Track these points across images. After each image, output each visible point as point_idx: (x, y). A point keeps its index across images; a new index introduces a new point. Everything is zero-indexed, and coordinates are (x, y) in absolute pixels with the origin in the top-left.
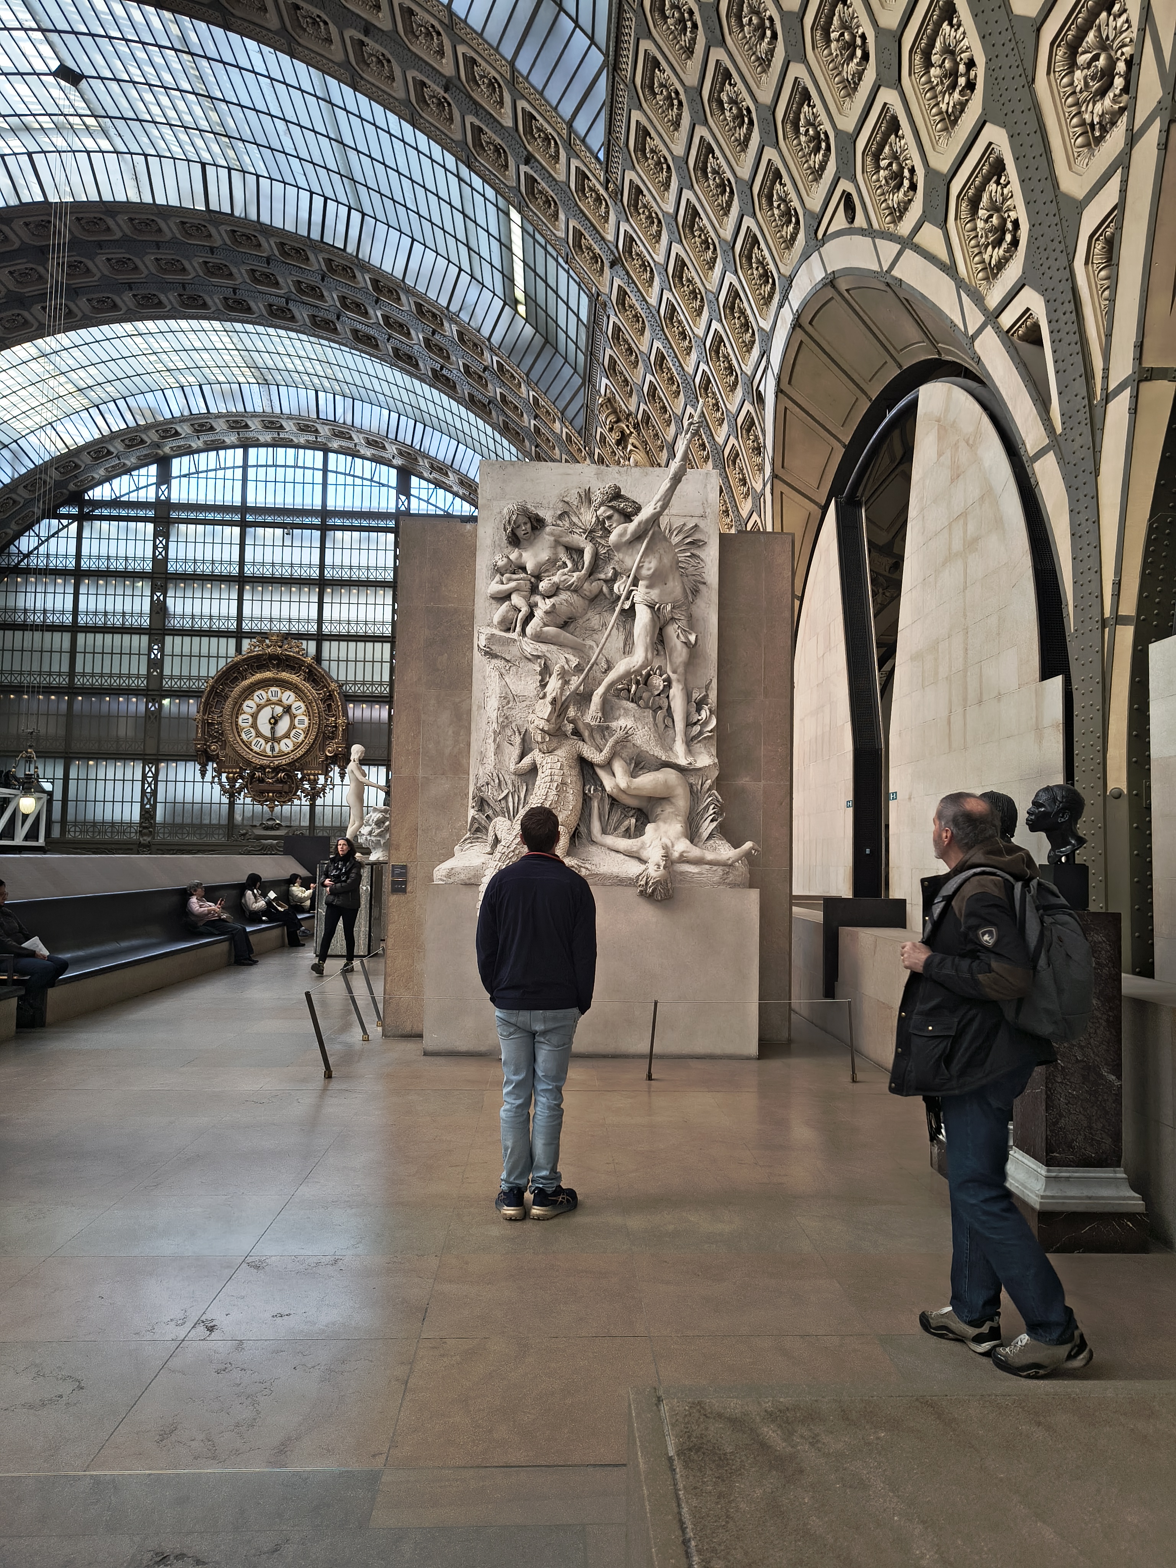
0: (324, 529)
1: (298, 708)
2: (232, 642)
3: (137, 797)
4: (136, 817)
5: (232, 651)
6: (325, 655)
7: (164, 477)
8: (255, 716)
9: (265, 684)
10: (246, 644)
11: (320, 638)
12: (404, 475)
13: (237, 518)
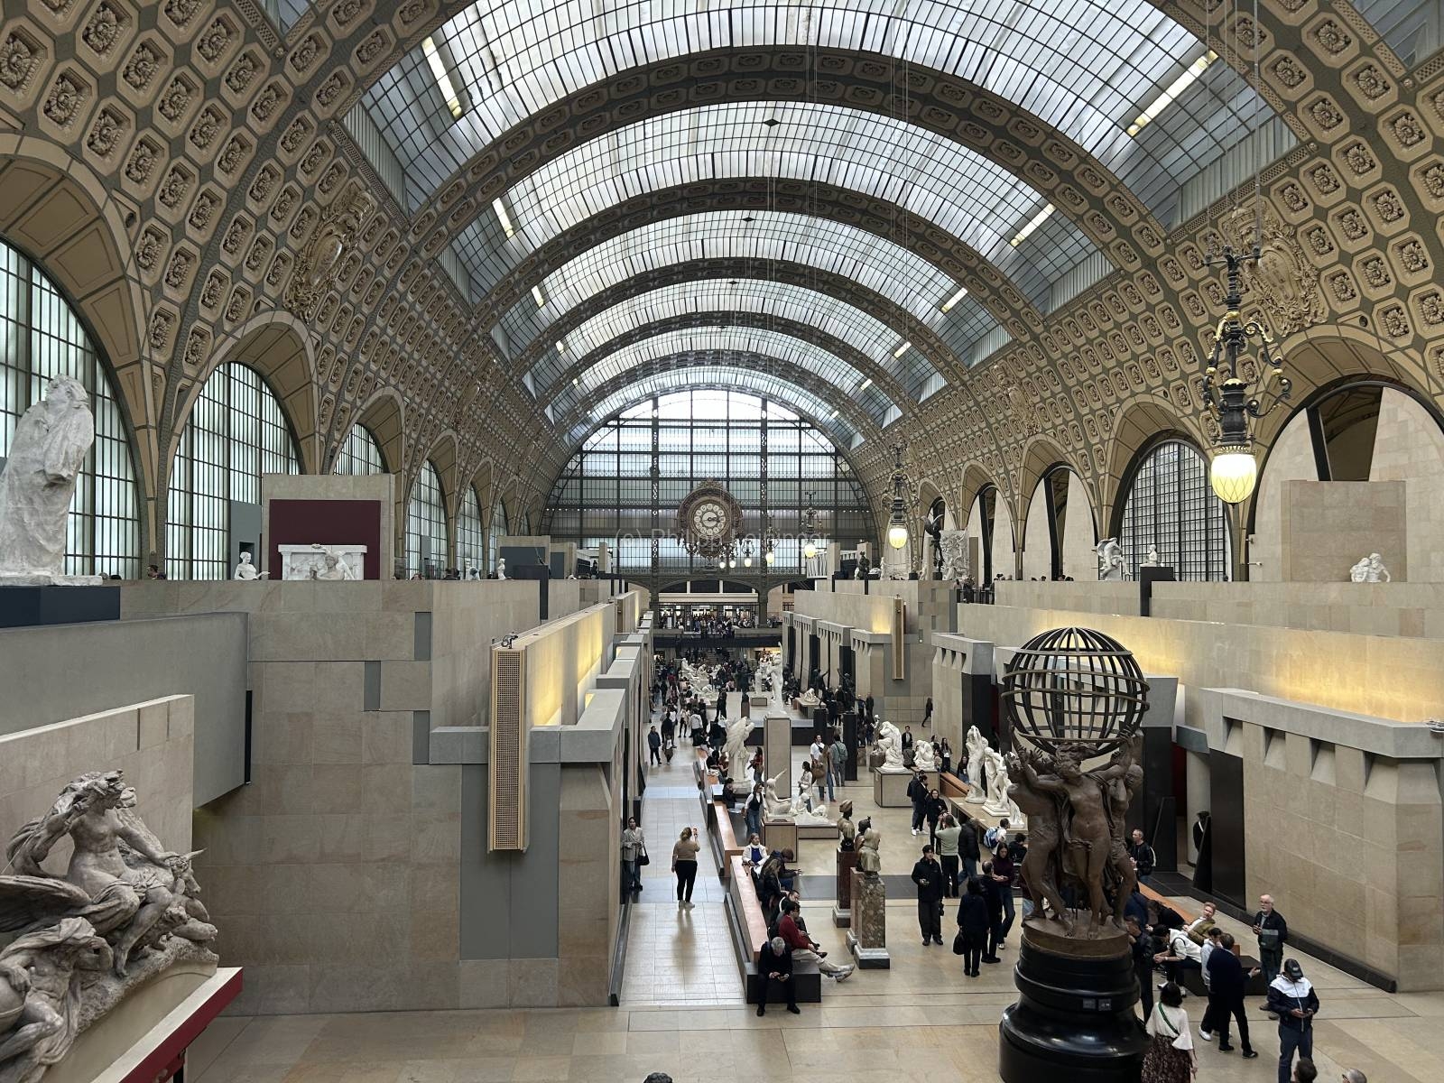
0: (728, 428)
1: (721, 513)
2: (689, 482)
3: (650, 555)
4: (650, 565)
5: (689, 487)
6: (731, 488)
7: (656, 406)
8: (701, 517)
9: (706, 502)
10: (695, 483)
11: (728, 479)
12: (764, 402)
13: (689, 424)
